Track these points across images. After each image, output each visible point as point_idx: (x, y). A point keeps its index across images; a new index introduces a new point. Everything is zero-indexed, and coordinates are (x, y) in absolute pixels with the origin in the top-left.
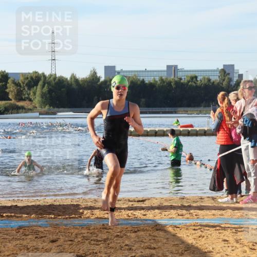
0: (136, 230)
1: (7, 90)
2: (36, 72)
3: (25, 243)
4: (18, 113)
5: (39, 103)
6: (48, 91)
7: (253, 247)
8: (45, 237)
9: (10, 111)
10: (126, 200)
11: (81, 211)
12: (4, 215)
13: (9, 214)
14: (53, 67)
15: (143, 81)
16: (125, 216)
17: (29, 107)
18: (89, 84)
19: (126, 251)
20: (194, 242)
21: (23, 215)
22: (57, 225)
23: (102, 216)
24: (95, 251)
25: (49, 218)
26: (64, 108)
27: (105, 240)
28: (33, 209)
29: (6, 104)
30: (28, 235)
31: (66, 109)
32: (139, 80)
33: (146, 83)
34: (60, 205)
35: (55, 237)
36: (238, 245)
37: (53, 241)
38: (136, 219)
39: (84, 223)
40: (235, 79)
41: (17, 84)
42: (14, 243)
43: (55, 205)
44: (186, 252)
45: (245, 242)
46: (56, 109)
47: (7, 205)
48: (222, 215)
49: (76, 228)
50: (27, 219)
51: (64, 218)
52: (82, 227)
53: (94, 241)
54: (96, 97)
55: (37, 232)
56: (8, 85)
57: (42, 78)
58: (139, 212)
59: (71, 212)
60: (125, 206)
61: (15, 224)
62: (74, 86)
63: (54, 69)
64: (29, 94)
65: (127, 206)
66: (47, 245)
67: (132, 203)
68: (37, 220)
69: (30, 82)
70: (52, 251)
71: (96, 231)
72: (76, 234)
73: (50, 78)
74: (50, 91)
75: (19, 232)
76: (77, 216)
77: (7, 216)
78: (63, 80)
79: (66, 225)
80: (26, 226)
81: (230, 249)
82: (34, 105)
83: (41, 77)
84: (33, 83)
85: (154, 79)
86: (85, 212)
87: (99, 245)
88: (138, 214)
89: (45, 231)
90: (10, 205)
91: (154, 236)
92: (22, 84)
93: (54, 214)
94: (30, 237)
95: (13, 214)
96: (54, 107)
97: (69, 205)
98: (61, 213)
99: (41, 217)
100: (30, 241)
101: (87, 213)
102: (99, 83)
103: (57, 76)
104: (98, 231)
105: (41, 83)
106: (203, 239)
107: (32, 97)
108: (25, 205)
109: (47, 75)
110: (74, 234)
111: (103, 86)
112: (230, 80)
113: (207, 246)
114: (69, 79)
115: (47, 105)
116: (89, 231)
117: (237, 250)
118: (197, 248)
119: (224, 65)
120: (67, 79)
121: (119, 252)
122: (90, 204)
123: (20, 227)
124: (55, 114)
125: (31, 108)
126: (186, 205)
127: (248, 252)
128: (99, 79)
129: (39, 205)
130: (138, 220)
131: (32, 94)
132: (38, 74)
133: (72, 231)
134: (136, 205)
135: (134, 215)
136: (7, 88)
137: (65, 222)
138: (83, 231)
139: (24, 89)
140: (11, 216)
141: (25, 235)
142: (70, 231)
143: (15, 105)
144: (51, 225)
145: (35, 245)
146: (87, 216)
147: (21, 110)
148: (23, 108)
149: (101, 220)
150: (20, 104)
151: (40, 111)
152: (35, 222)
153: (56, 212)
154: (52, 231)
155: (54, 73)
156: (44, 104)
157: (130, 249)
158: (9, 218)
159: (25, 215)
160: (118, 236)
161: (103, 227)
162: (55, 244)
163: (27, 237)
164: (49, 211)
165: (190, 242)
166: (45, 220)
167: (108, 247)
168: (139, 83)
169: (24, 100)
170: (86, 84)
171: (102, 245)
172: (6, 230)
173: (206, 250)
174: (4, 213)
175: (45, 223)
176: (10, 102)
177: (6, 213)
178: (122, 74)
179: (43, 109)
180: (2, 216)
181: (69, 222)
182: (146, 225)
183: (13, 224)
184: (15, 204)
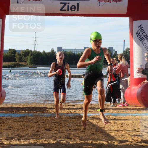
0: (71, 118)
1: (15, 57)
2: (28, 50)
3: (23, 123)
4: (20, 67)
5: (29, 63)
7: (122, 126)
8: (32, 121)
9: (17, 66)
10: (67, 105)
11: (47, 110)
12: (14, 111)
15: (74, 54)
16: (67, 112)
17: (25, 65)
18: (51, 55)
19: (67, 127)
20: (96, 123)
22: (37, 116)
24: (53, 127)
25: (34, 113)
26: (40, 65)
27: (58, 122)
28: (27, 109)
29: (15, 63)
30: (24, 120)
32: (72, 53)
34: (38, 107)
35: (36, 121)
36: (115, 125)
37: (35, 123)
38: (71, 113)
40: (114, 53)
41: (19, 55)
42: (19, 123)
43: (36, 107)
44: (93, 128)
45: (118, 123)
46: (36, 66)
48: (108, 112)
49: (45, 117)
50: (24, 113)
51: (40, 113)
52: (48, 116)
53: (53, 122)
55: (28, 119)
56: (16, 55)
57: (31, 52)
59: (43, 110)
61: (19, 115)
62: (44, 56)
63: (35, 48)
64: (25, 59)
65: (67, 108)
66: (33, 124)
67: (69, 106)
68: (28, 113)
69: (25, 54)
70: (35, 127)
72: (45, 120)
74: (34, 58)
75: (21, 118)
76: (45, 112)
77: (16, 112)
78: (39, 53)
79: (41, 116)
80: (24, 116)
81: (112, 126)
82: (27, 64)
84: (27, 54)
85: (79, 53)
86: (49, 110)
87: (55, 124)
88: (72, 111)
89: (32, 118)
90: (16, 107)
91: (79, 121)
92: (22, 55)
93: (35, 111)
94: (25, 121)
96: (35, 65)
97: (42, 107)
98: (39, 111)
99: (30, 112)
100: (25, 123)
102: (55, 55)
105: (30, 54)
106: (100, 122)
108: (23, 107)
109: (33, 51)
110: (44, 120)
112: (112, 54)
113: (102, 125)
114: (42, 53)
115: (32, 64)
117: (115, 127)
118: (98, 126)
119: (109, 47)
120: (41, 53)
121: (64, 127)
122: (51, 107)
123: (21, 117)
124: (36, 68)
126: (93, 107)
127: (119, 127)
129: (29, 107)
130: (72, 114)
131: (26, 59)
134: (71, 107)
136: (15, 56)
138: (49, 119)
139: (23, 57)
140: (17, 112)
141: (23, 120)
142: (43, 118)
143: (19, 64)
144: (35, 116)
145: (28, 124)
146: (50, 112)
148: (22, 65)
150: (21, 63)
151: (29, 66)
154: (35, 118)
155: (36, 50)
157: (69, 126)
159: (23, 111)
160: (63, 121)
162: (36, 124)
163: (24, 121)
164: (33, 110)
165: (95, 123)
167: (59, 125)
168: (72, 54)
169: (23, 62)
170: (49, 55)
171: (56, 125)
172: (15, 118)
173: (102, 127)
175: (32, 115)
176: (17, 62)
177: (15, 110)
178: (65, 51)
179: (31, 66)
180: (13, 112)
181: (42, 114)
182: (75, 116)
183: (18, 115)
184: (19, 107)
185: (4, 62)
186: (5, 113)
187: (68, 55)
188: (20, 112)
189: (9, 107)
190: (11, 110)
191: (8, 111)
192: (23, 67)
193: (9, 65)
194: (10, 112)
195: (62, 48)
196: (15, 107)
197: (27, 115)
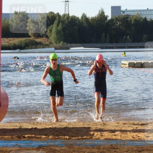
0: (141, 150)
2: (52, 13)
4: (36, 48)
5: (55, 39)
6: (62, 29)
9: (30, 47)
10: (131, 124)
11: (92, 133)
12: (26, 136)
13: (30, 135)
14: (67, 7)
15: (145, 19)
16: (131, 137)
17: (47, 43)
18: (98, 22)
21: (42, 136)
22: (71, 145)
23: (110, 137)
25: (65, 139)
26: (76, 43)
28: (51, 131)
29: (26, 40)
31: (78, 44)
32: (142, 18)
33: (148, 21)
34: (73, 128)
38: (140, 140)
39: (94, 144)
43: (70, 128)
46: (69, 45)
47: (28, 128)
49: (88, 148)
50: (45, 139)
51: (77, 139)
52: (93, 146)
54: (104, 34)
55: (54, 151)
58: (143, 134)
59: (83, 133)
60: (130, 129)
61: (35, 143)
62: (85, 24)
63: (67, 10)
65: (132, 129)
67: (136, 126)
68: (54, 141)
71: (105, 150)
73: (64, 17)
74: (64, 29)
76: (88, 137)
77: (29, 137)
78: (75, 19)
79: (79, 145)
80: (45, 145)
82: (50, 41)
83: (56, 16)
84: (49, 22)
86: (96, 134)
89: (61, 150)
90: (30, 127)
93: (68, 135)
95: (33, 136)
96: (67, 43)
97: (82, 127)
98: (75, 135)
99: (58, 138)
101: (97, 135)
102: (106, 22)
103: (70, 16)
104: (107, 151)
105: (56, 22)
107: (48, 34)
108: (44, 128)
109: (61, 15)
111: (110, 24)
114: (80, 18)
115: (61, 41)
116: (99, 150)
120: (78, 18)
122: (99, 127)
124: (68, 48)
125: (48, 44)
128: (106, 18)
129: (56, 128)
131: (48, 31)
132: (54, 14)
133: (85, 150)
134: (140, 128)
135: (139, 137)
137: (78, 142)
138: (94, 150)
140: (32, 137)
142: (83, 150)
143: (34, 41)
144: (66, 145)
146: (97, 137)
147: (39, 45)
148: (40, 44)
149: (110, 141)
150: (38, 40)
151: (56, 46)
152: (53, 142)
153: (70, 134)
154: (67, 150)
155: (67, 13)
156: (58, 40)
158: (30, 139)
159: (44, 136)
161: (111, 147)
164: (64, 133)
166: (61, 141)
168: (142, 20)
169: (42, 37)
170: (95, 22)
174: (26, 134)
175: (61, 143)
176: (30, 38)
177: (27, 134)
178: (126, 13)
179: (58, 45)
180: (24, 137)
181: (81, 142)
182: (149, 146)
183: (33, 144)
184: (35, 127)
185: (5, 39)
186: (8, 140)
187: (133, 22)
188: (37, 138)
189: (15, 128)
190: (19, 133)
191: (14, 137)
192: (43, 48)
193: (15, 44)
194: (17, 138)
195: (120, 7)
196: (26, 127)
197: (51, 143)
